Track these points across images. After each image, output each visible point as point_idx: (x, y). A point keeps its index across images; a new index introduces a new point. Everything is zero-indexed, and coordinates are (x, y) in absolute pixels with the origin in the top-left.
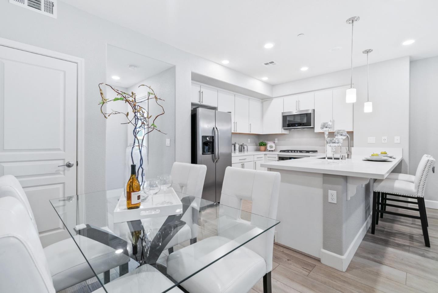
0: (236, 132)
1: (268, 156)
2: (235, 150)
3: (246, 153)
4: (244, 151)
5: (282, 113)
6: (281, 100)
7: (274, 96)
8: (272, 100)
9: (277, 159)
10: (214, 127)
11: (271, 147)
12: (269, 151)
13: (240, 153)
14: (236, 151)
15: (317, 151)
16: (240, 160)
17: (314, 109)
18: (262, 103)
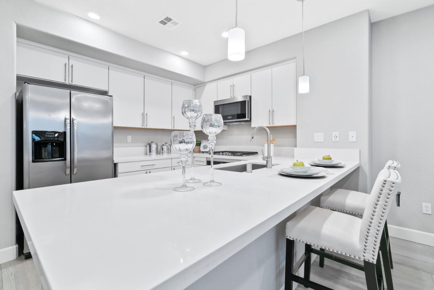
0: (146, 127)
1: (196, 159)
2: (150, 152)
3: (165, 156)
4: (162, 153)
5: (215, 102)
6: (214, 84)
7: (206, 81)
8: (206, 85)
9: (205, 163)
10: (68, 117)
11: (205, 147)
12: (203, 152)
13: (159, 155)
14: (152, 153)
15: (257, 153)
16: (142, 166)
17: (250, 95)
18: (195, 90)
